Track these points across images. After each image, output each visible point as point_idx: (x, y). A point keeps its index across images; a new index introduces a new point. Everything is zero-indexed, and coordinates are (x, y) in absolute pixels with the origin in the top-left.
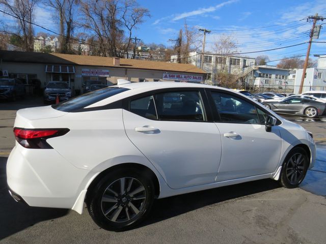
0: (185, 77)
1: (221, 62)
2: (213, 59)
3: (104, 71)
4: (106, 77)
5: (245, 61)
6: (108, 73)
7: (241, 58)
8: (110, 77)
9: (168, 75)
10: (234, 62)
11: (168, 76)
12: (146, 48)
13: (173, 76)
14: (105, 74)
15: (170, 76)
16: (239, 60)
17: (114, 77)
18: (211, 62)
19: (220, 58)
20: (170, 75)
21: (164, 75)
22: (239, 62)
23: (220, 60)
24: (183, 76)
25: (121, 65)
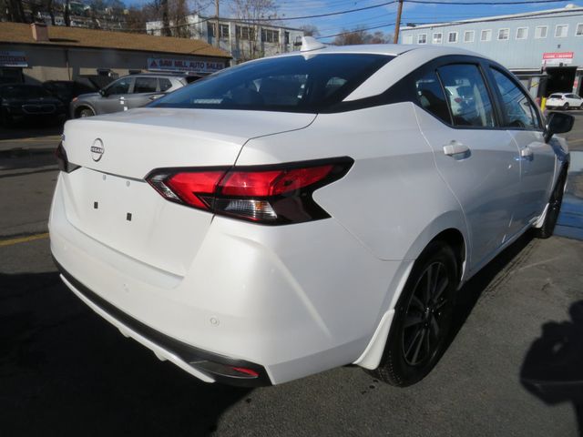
0: (191, 65)
1: (245, 37)
2: (231, 30)
3: (13, 54)
4: (21, 68)
5: (287, 35)
6: (24, 60)
7: (280, 30)
8: (30, 67)
9: (157, 61)
10: (269, 36)
11: (158, 64)
12: (82, 6)
13: (168, 64)
14: (17, 60)
15: (162, 64)
16: (278, 32)
17: (39, 68)
18: (227, 36)
19: (244, 28)
20: (161, 62)
21: (150, 61)
22: (276, 37)
23: (245, 32)
24: (188, 63)
25: (51, 40)
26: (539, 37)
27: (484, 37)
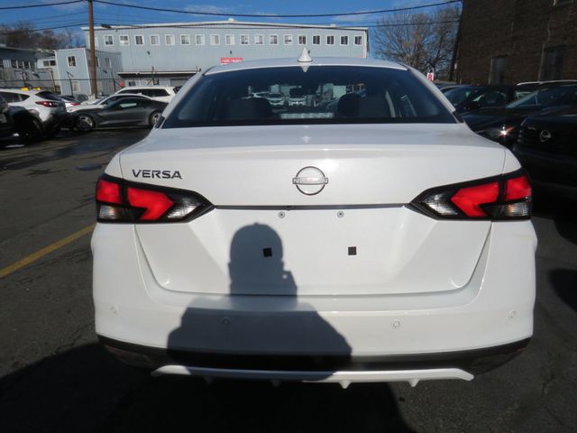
26: (214, 44)
27: (169, 41)
